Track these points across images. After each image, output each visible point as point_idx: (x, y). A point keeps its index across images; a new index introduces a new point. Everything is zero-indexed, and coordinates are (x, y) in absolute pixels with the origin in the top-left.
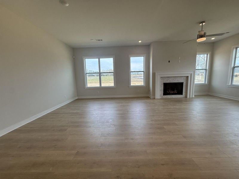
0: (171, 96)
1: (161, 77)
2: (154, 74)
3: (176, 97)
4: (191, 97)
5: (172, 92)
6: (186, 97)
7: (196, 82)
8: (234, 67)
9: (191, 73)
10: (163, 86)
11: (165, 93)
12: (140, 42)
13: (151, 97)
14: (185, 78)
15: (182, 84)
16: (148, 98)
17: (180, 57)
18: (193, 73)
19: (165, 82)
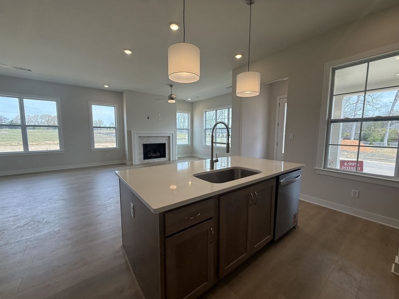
0: (153, 160)
1: (139, 137)
2: (129, 133)
3: (159, 161)
4: (174, 159)
5: (154, 155)
6: (170, 160)
7: (179, 142)
8: (206, 129)
9: (172, 132)
10: (142, 148)
11: (146, 157)
12: (106, 86)
13: (128, 163)
14: (167, 138)
15: (164, 144)
16: (124, 164)
17: (160, 114)
18: (174, 133)
19: (144, 143)
